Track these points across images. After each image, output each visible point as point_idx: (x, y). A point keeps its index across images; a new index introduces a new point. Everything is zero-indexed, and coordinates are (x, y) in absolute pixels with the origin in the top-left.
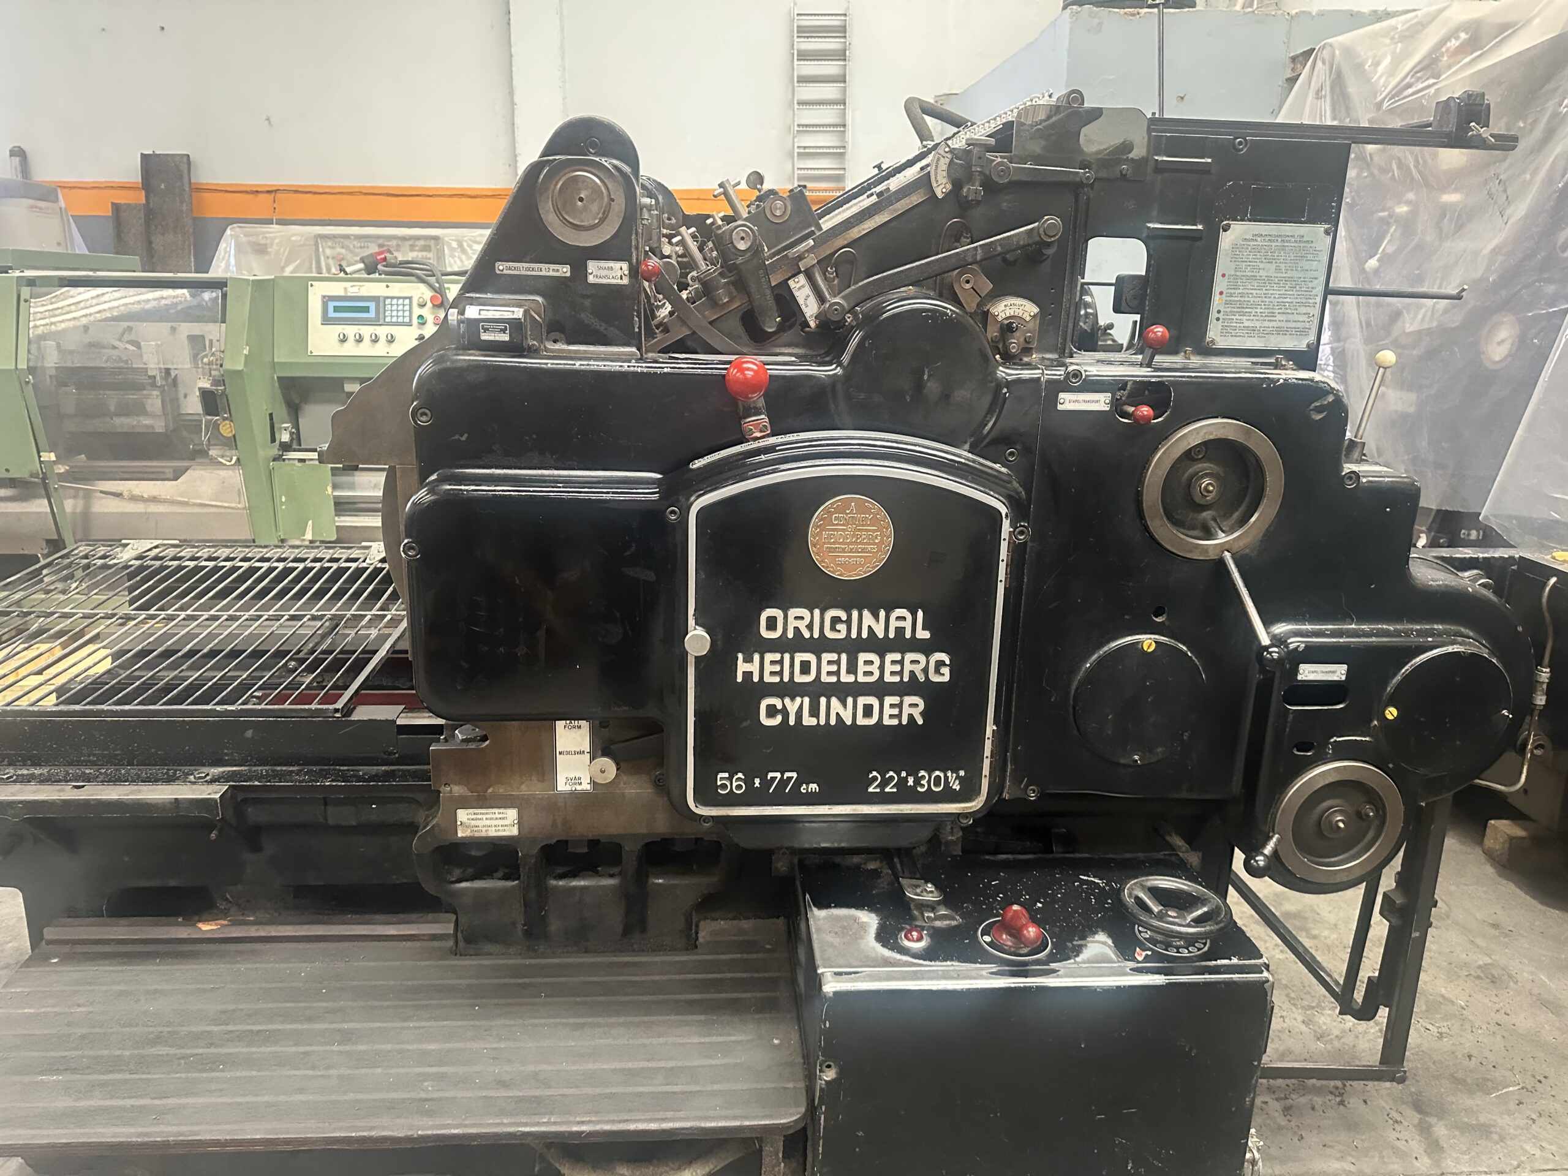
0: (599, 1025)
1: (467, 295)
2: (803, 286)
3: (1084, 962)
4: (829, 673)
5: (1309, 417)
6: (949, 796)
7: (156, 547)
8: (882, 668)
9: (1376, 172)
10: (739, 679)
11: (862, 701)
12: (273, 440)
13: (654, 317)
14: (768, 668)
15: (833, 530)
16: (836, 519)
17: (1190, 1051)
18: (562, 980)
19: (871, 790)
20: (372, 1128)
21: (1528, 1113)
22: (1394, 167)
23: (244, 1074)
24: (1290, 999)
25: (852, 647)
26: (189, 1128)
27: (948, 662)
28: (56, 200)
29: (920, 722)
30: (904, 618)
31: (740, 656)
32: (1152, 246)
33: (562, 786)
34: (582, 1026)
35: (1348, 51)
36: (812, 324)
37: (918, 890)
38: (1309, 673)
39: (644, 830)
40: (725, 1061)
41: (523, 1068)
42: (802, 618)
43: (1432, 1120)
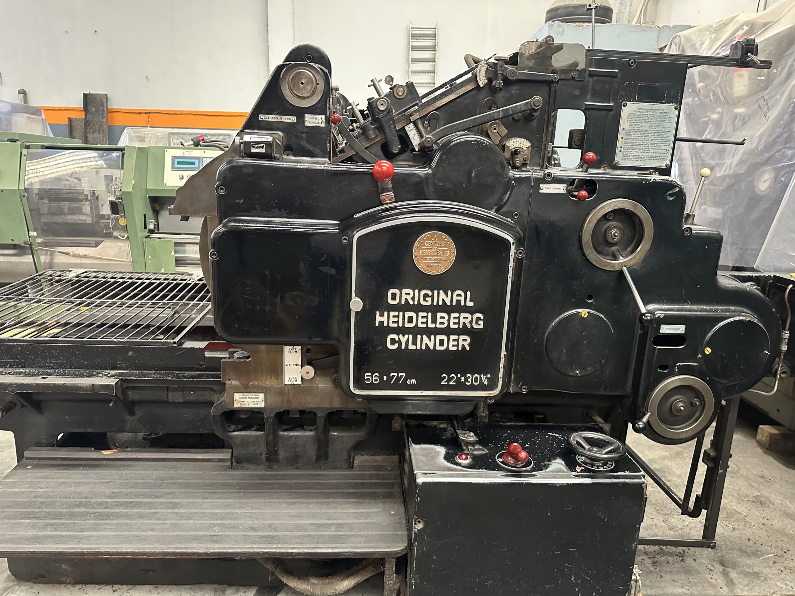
0: (303, 503)
1: (245, 131)
2: (412, 130)
3: (550, 472)
4: (422, 323)
5: (666, 198)
6: (482, 387)
7: (86, 272)
8: (449, 321)
9: (702, 97)
10: (377, 325)
11: (439, 337)
12: (145, 228)
13: (337, 147)
14: (392, 319)
15: (426, 249)
16: (427, 243)
17: (604, 518)
18: (285, 481)
19: (442, 383)
20: (187, 548)
21: (779, 567)
22: (711, 95)
23: (123, 521)
24: (657, 511)
25: (434, 309)
26: (95, 546)
27: (482, 318)
28: (41, 115)
29: (468, 348)
30: (460, 295)
31: (378, 313)
32: (587, 113)
33: (287, 382)
34: (295, 503)
35: (687, 39)
36: (417, 149)
37: (466, 436)
38: (665, 329)
39: (328, 406)
40: (366, 521)
41: (264, 522)
42: (409, 294)
43: (730, 570)
